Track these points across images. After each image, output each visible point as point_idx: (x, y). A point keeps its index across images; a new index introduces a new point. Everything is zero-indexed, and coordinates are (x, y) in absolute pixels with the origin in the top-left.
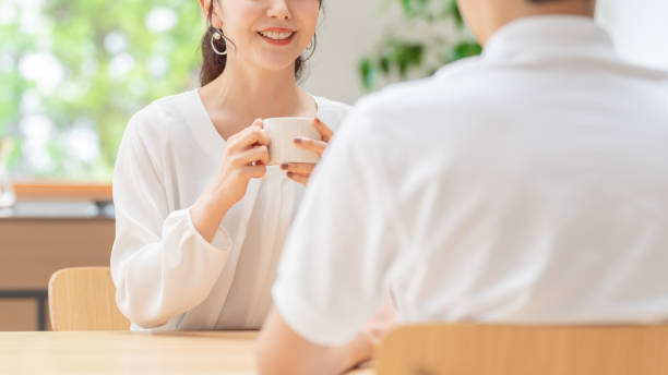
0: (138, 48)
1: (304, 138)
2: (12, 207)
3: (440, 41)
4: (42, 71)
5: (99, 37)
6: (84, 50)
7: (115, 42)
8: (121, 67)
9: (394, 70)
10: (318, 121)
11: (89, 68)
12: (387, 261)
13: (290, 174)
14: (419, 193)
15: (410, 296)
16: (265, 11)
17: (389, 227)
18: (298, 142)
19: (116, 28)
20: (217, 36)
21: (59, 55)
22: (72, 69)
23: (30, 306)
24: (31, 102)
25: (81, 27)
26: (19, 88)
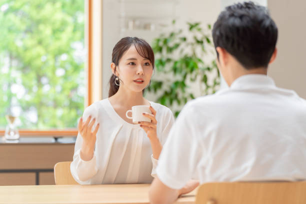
0: (52, 82)
1: (147, 113)
2: (18, 139)
3: (168, 81)
4: (18, 90)
5: (39, 78)
6: (34, 83)
7: (44, 80)
8: (46, 89)
9: (152, 90)
10: (151, 107)
11: (35, 89)
12: (198, 159)
13: (141, 126)
14: (209, 135)
15: (207, 171)
16: (136, 72)
17: (199, 146)
18: (144, 114)
19: (44, 75)
20: (117, 79)
21: (24, 84)
22: (29, 90)
23: (33, 175)
24: (14, 101)
25: (32, 75)
26: (10, 96)
